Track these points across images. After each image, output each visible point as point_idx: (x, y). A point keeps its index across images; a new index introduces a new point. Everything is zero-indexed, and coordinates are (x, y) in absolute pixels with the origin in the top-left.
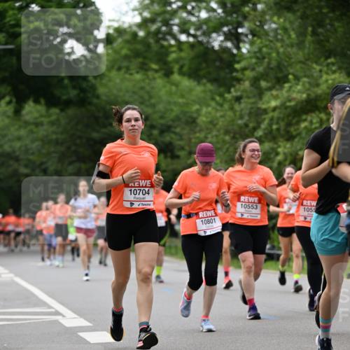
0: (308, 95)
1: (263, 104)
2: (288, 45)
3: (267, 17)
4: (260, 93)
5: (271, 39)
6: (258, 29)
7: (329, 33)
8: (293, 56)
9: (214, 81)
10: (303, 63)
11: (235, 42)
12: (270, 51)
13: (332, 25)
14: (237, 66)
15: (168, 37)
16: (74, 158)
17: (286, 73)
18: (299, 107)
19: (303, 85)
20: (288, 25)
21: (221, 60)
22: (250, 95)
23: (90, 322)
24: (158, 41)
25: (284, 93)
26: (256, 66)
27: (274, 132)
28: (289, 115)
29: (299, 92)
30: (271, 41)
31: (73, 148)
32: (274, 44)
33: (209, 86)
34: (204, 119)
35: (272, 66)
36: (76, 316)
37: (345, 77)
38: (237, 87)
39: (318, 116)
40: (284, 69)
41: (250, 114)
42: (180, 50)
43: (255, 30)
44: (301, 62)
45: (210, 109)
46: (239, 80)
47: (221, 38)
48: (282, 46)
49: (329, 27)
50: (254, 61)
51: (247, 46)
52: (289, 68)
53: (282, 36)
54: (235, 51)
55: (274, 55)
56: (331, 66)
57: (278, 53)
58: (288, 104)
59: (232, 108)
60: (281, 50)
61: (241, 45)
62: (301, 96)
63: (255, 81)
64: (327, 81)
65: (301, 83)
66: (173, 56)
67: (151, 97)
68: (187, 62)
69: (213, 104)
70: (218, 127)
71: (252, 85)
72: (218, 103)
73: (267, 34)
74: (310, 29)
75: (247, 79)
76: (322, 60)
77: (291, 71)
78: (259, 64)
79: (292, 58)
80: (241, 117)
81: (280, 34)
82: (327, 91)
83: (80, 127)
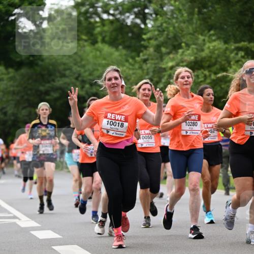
0: (196, 58)
1: (163, 64)
2: (181, 22)
3: (166, 2)
4: (161, 58)
5: (169, 17)
6: (160, 10)
7: (211, 13)
8: (185, 29)
9: (127, 47)
10: (193, 34)
12: (168, 26)
13: (213, 7)
14: (144, 37)
15: (94, 16)
16: (26, 105)
17: (180, 41)
19: (193, 49)
20: (181, 7)
21: (132, 32)
22: (154, 58)
23: (38, 223)
24: (87, 19)
25: (179, 56)
26: (158, 37)
29: (189, 55)
30: (169, 19)
31: (26, 97)
32: (172, 21)
33: (124, 52)
35: (169, 37)
36: (28, 219)
37: (223, 43)
38: (145, 52)
39: (203, 73)
40: (178, 39)
41: (154, 71)
42: (104, 25)
43: (158, 10)
44: (190, 34)
45: (125, 68)
46: (146, 47)
47: (132, 17)
48: (177, 22)
49: (210, 9)
50: (156, 33)
51: (152, 23)
52: (182, 38)
53: (177, 15)
54: (143, 26)
55: (171, 28)
56: (212, 36)
57: (174, 27)
58: (181, 64)
59: (141, 68)
60: (176, 25)
61: (148, 21)
63: (158, 48)
64: (209, 48)
65: (190, 49)
66: (98, 30)
67: (82, 60)
68: (108, 34)
69: (127, 64)
70: (131, 81)
71: (155, 51)
72: (131, 64)
73: (166, 13)
74: (196, 10)
75: (152, 46)
76: (206, 32)
77: (184, 40)
78: (160, 36)
79: (184, 31)
80: (148, 74)
81: (175, 13)
82: (209, 55)
83: (30, 81)
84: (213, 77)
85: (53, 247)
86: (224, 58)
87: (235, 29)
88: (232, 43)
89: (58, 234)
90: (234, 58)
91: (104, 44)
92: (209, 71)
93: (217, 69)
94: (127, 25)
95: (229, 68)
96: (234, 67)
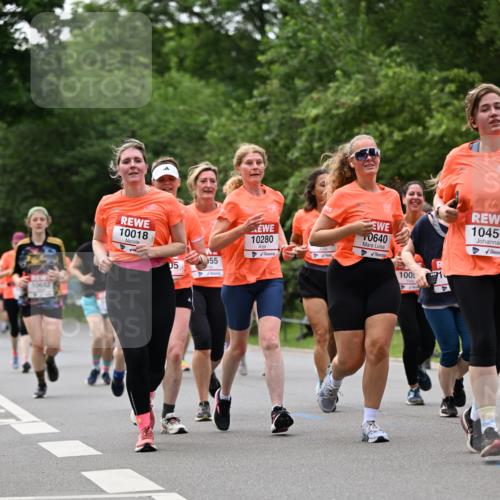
0: (363, 98)
1: (299, 112)
2: (334, 28)
4: (295, 100)
5: (310, 19)
6: (290, 5)
7: (392, 11)
8: (341, 43)
9: (231, 79)
10: (356, 53)
11: (258, 23)
12: (308, 36)
14: (261, 58)
15: (162, 17)
16: (30, 193)
17: (331, 67)
18: (350, 116)
19: (356, 83)
21: (239, 49)
22: (281, 100)
23: (54, 426)
25: (329, 96)
26: (288, 58)
27: (315, 152)
28: (336, 129)
29: (350, 93)
30: (309, 23)
31: (28, 178)
32: (315, 27)
33: (222, 88)
34: (215, 134)
35: (311, 57)
36: (36, 419)
37: (415, 70)
38: (262, 87)
39: (377, 129)
40: (328, 62)
41: (281, 126)
42: (181, 35)
43: (286, 6)
44: (350, 52)
45: (223, 120)
46: (264, 79)
47: (239, 18)
48: (324, 29)
50: (285, 50)
51: (276, 30)
52: (335, 61)
53: (326, 15)
54: (258, 37)
55: (314, 42)
56: (395, 57)
57: (320, 40)
58: (335, 112)
59: (255, 119)
60: (324, 35)
61: (267, 28)
62: (352, 100)
63: (287, 80)
65: (353, 82)
66: (171, 44)
68: (189, 53)
69: (227, 112)
71: (283, 86)
72: (234, 112)
73: (303, 12)
74: (363, 4)
75: (276, 76)
76: (383, 48)
77: (339, 65)
78: (293, 55)
79: (339, 46)
80: (268, 132)
81: (322, 12)
82: (389, 93)
83: (36, 148)
84: (397, 136)
85: (85, 474)
86: (417, 99)
87: (439, 41)
88: (434, 70)
89: (94, 447)
90: (437, 98)
91: (181, 73)
92: (389, 125)
93: (405, 121)
94: (227, 35)
95: (428, 119)
96: (438, 116)
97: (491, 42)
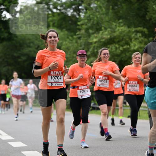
0: (111, 36)
1: (90, 40)
2: (101, 14)
3: (92, 2)
4: (89, 35)
5: (94, 11)
6: (88, 7)
7: (120, 9)
9: (68, 30)
11: (78, 12)
12: (93, 17)
13: (121, 5)
14: (79, 23)
17: (100, 26)
18: (106, 42)
19: (108, 32)
20: (101, 5)
21: (71, 20)
22: (85, 36)
25: (100, 35)
26: (87, 23)
27: (95, 53)
29: (107, 35)
30: (94, 12)
33: (66, 32)
34: (64, 47)
35: (94, 23)
37: (127, 28)
38: (79, 32)
39: (115, 46)
41: (85, 45)
42: (54, 16)
44: (107, 22)
45: (67, 42)
46: (80, 30)
47: (72, 11)
48: (99, 15)
49: (119, 6)
50: (86, 21)
51: (83, 14)
54: (78, 17)
55: (95, 18)
56: (120, 23)
57: (97, 17)
58: (102, 40)
59: (76, 42)
60: (99, 16)
61: (81, 14)
62: (107, 37)
63: (87, 30)
64: (119, 30)
65: (107, 31)
66: (50, 19)
68: (56, 22)
69: (68, 40)
70: (71, 50)
71: (86, 32)
72: (70, 40)
73: (92, 9)
74: (111, 7)
75: (84, 29)
76: (117, 20)
77: (103, 25)
78: (89, 23)
79: (103, 20)
80: (81, 46)
81: (98, 9)
82: (119, 34)
84: (121, 48)
85: (22, 152)
86: (127, 37)
88: (133, 28)
89: (25, 144)
90: (134, 37)
92: (119, 45)
93: (123, 43)
94: (69, 17)
95: (130, 43)
96: (134, 42)
97: (150, 19)
